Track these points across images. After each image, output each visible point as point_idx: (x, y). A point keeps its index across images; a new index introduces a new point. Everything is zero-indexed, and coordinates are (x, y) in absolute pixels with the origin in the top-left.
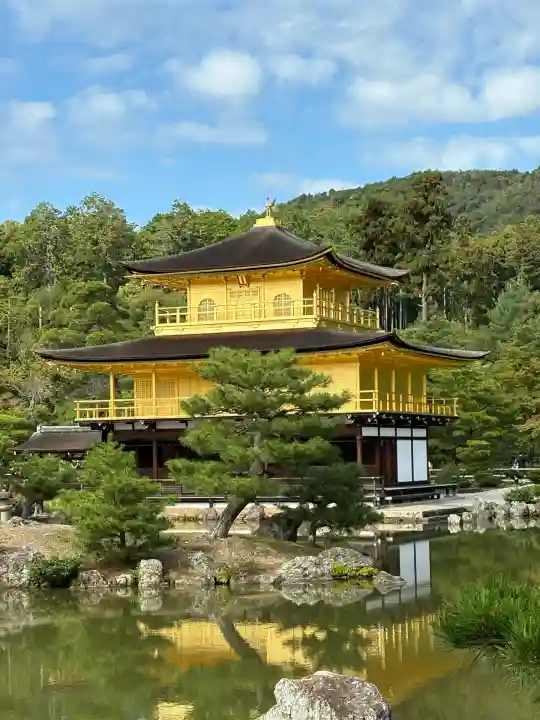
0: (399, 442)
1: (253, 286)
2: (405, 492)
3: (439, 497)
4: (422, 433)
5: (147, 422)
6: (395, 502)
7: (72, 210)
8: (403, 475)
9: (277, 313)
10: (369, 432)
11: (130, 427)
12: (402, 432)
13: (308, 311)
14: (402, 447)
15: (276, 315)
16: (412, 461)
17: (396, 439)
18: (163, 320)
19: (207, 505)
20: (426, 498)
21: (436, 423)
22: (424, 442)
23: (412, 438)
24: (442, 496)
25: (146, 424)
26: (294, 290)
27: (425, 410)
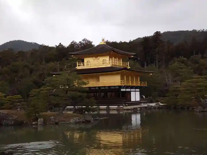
2: (132, 103)
4: (138, 90)
6: (128, 105)
8: (133, 99)
9: (103, 64)
10: (122, 90)
13: (110, 63)
14: (133, 94)
16: (135, 96)
17: (131, 91)
18: (79, 66)
22: (139, 92)
23: (135, 91)
24: (142, 104)
26: (107, 58)
27: (139, 85)
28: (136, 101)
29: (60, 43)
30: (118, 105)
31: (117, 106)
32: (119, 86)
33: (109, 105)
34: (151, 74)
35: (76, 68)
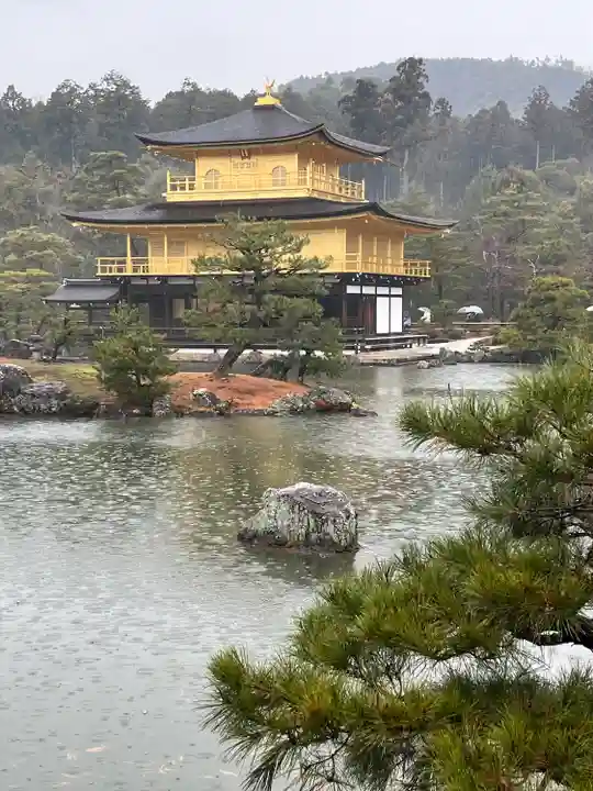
0: (378, 299)
1: (253, 159)
2: (382, 341)
3: (411, 346)
4: (399, 291)
5: (159, 277)
6: (372, 350)
7: (92, 87)
8: (382, 328)
9: (275, 183)
10: (351, 290)
11: (144, 282)
12: (381, 290)
13: (302, 182)
14: (381, 303)
15: (274, 185)
16: (389, 315)
17: (377, 295)
18: (174, 188)
19: (211, 351)
20: (401, 347)
21: (411, 283)
22: (401, 299)
23: (389, 296)
24: (414, 346)
25: (158, 280)
26: (290, 163)
27: (401, 271)
28: (391, 334)
29: (11, 88)
32: (340, 275)
34: (448, 231)
35: (164, 195)
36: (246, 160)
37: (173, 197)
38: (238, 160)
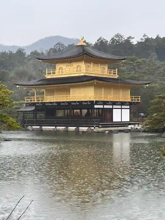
1: (72, 64)
3: (128, 126)
4: (128, 107)
16: (121, 115)
17: (113, 108)
18: (48, 74)
22: (129, 110)
23: (121, 109)
26: (82, 64)
27: (129, 100)
28: (121, 122)
30: (89, 127)
31: (87, 128)
33: (78, 126)
35: (45, 76)
36: (70, 64)
37: (48, 77)
38: (68, 64)
